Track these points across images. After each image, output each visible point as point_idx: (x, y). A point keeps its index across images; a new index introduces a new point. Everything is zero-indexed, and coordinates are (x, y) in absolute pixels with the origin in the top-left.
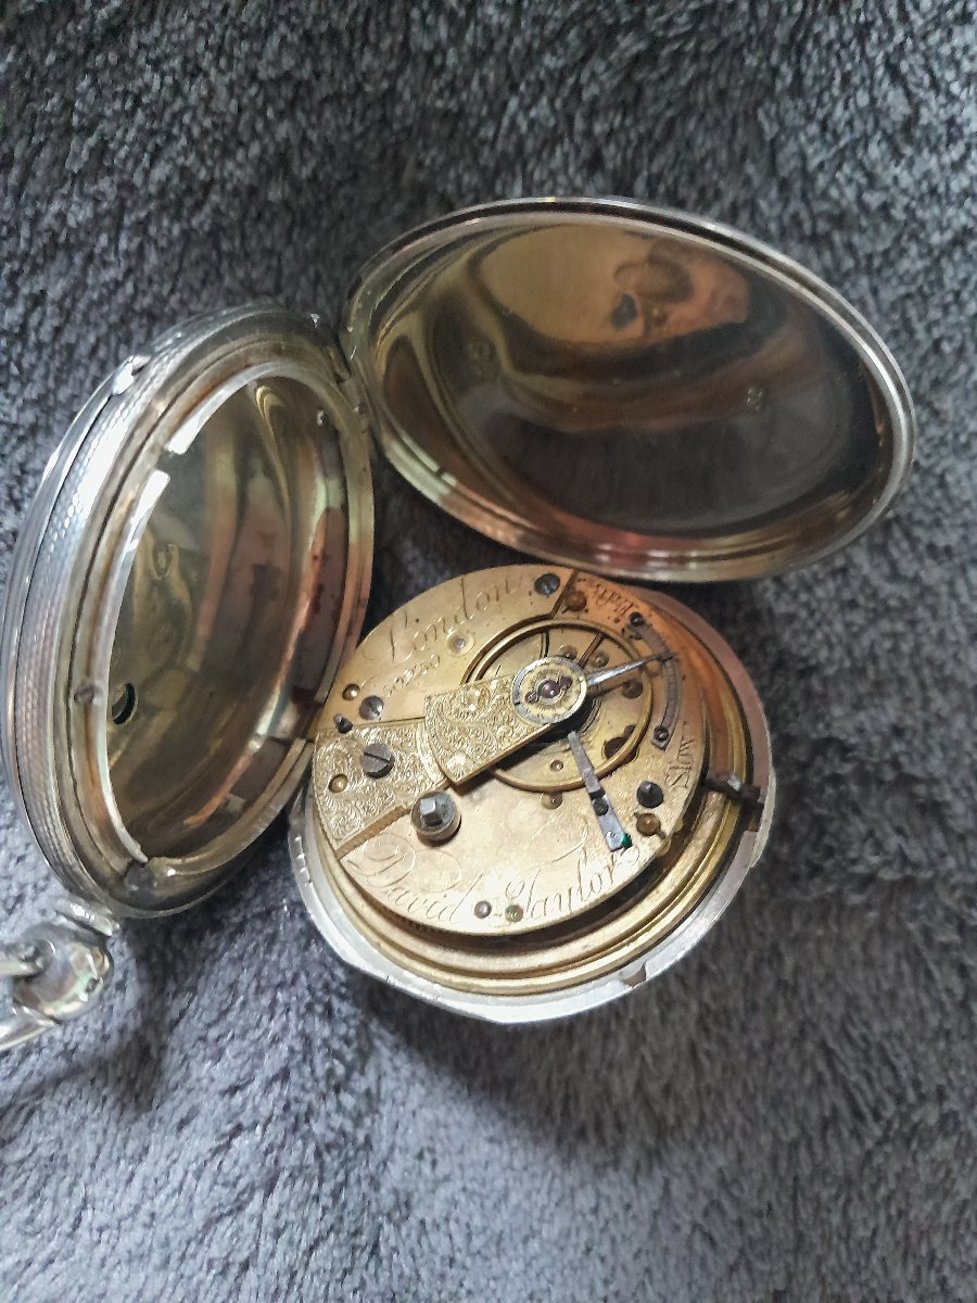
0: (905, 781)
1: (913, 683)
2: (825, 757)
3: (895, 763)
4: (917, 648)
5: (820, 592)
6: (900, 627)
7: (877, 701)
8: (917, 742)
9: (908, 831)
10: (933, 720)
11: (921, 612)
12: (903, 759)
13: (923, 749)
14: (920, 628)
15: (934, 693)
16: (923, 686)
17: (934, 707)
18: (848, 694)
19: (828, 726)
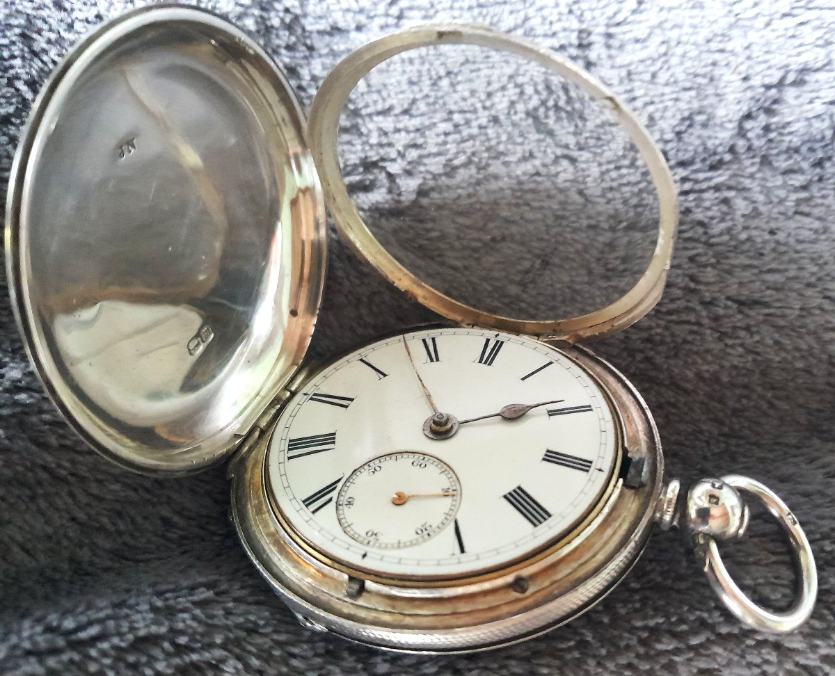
0: (780, 84)
1: (717, 56)
2: (749, 130)
3: (768, 87)
4: (695, 44)
5: (638, 93)
6: (679, 50)
7: (722, 84)
8: (759, 68)
9: (814, 95)
10: (747, 53)
11: (674, 34)
12: (767, 81)
13: (764, 66)
14: (684, 39)
15: (729, 46)
16: (722, 51)
17: (739, 49)
18: (712, 100)
19: (730, 121)
